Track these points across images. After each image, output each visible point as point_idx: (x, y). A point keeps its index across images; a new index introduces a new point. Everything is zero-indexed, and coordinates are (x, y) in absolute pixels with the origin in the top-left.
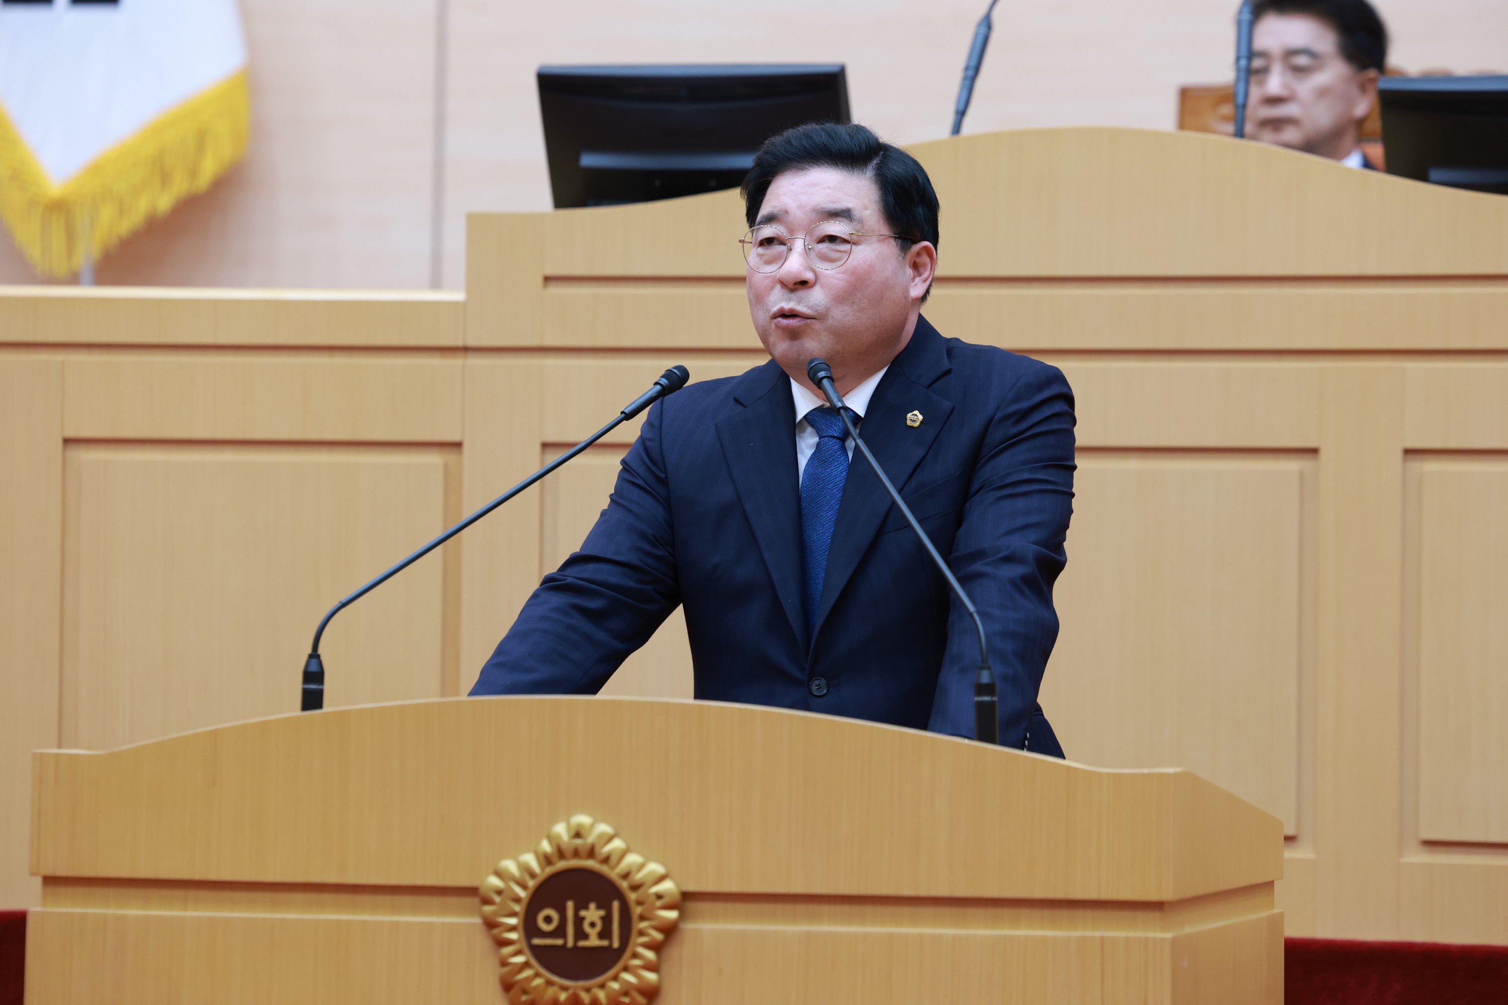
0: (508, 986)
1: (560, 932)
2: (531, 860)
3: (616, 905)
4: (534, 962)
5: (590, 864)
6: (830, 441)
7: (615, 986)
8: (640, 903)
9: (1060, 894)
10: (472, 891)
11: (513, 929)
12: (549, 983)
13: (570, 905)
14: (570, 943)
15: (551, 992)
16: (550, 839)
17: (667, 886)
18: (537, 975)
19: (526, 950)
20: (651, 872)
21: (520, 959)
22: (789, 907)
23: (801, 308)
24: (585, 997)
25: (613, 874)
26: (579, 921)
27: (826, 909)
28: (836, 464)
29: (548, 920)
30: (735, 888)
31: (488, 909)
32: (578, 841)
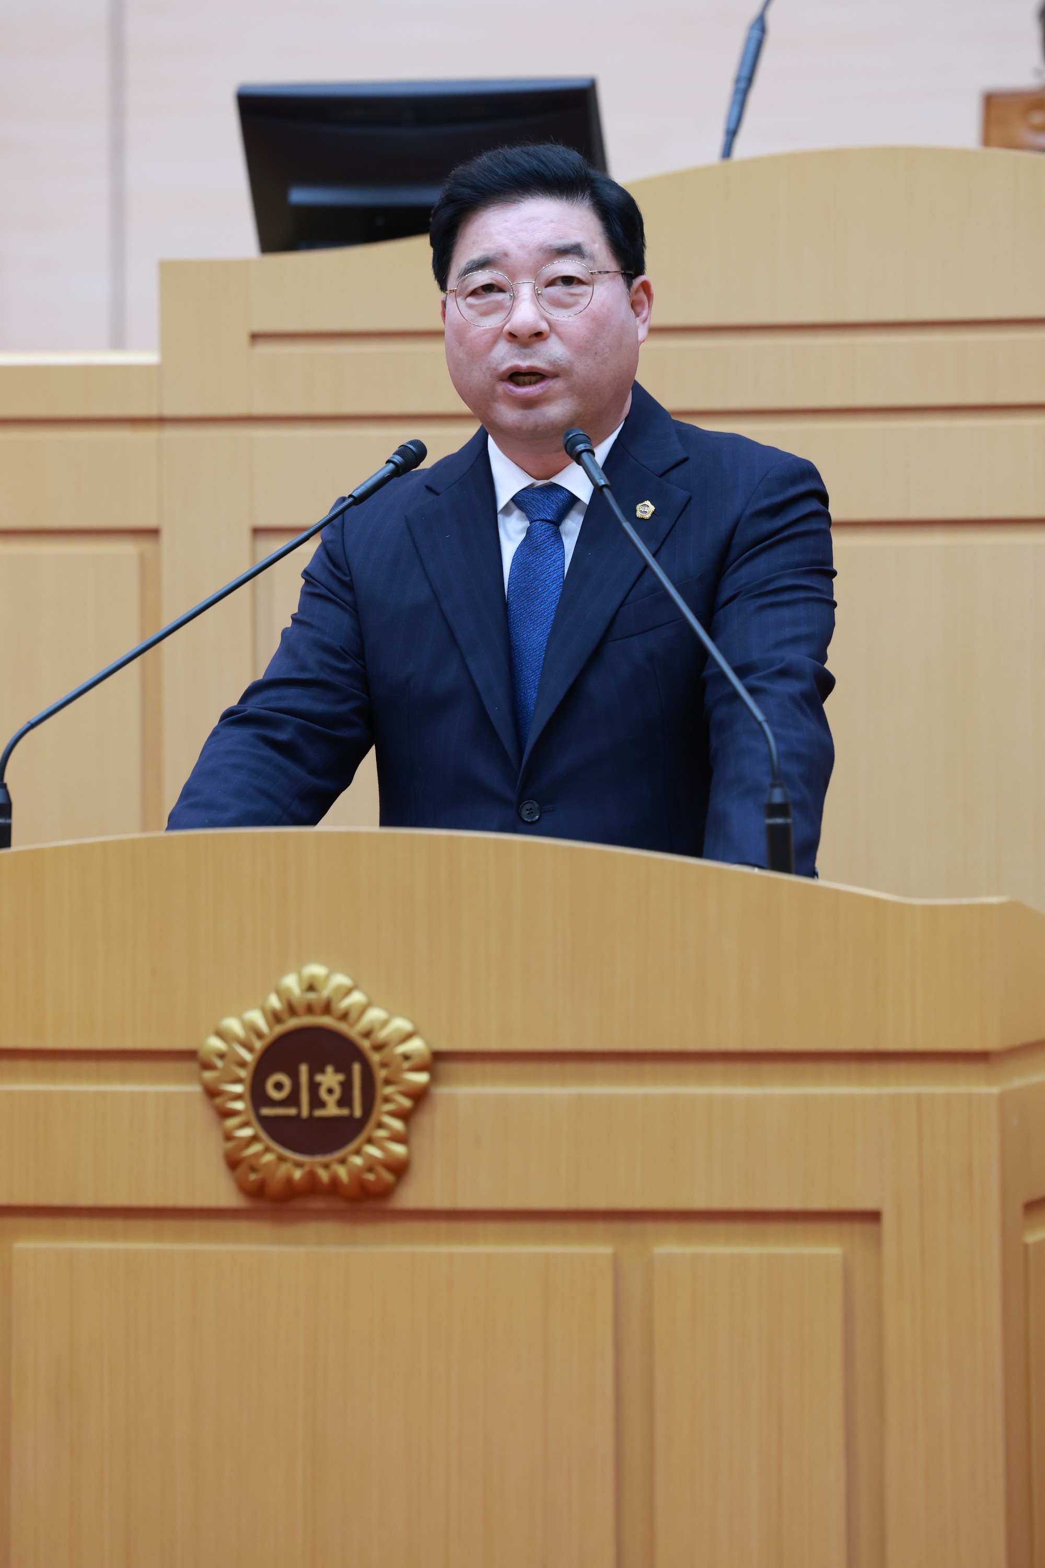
0: (233, 1163)
1: (293, 1099)
2: (257, 1018)
3: (357, 1068)
4: (263, 1135)
5: (326, 1021)
6: (542, 526)
7: (358, 1161)
8: (384, 1065)
9: (868, 1045)
10: (190, 1055)
11: (238, 1097)
12: (281, 1159)
13: (304, 1069)
14: (305, 1112)
15: (283, 1168)
16: (279, 993)
17: (416, 1045)
18: (267, 1150)
19: (254, 1120)
20: (397, 1030)
21: (247, 1132)
22: (556, 1067)
23: (539, 365)
24: (324, 1175)
25: (352, 1032)
26: (314, 1087)
27: (599, 1067)
28: (549, 552)
29: (279, 1086)
30: (494, 1045)
31: (208, 1075)
32: (311, 996)
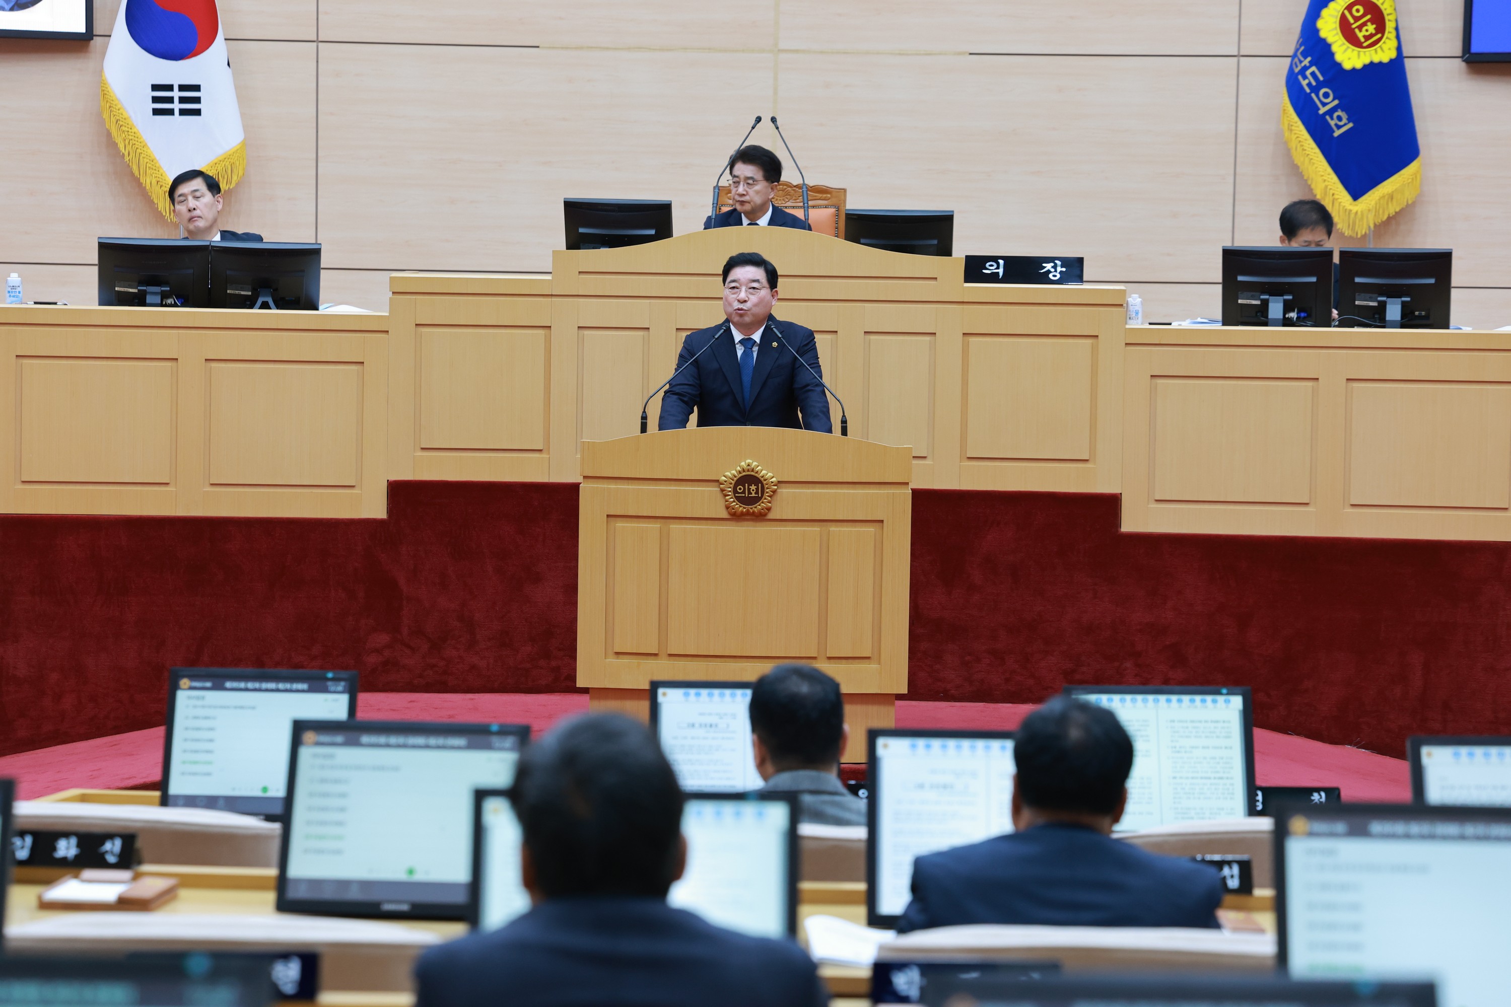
0: (727, 507)
1: (744, 492)
2: (734, 472)
3: (760, 485)
4: (736, 501)
5: (752, 473)
6: (747, 349)
7: (759, 507)
8: (766, 484)
10: (718, 481)
11: (730, 491)
12: (740, 506)
13: (746, 485)
15: (741, 508)
16: (740, 467)
17: (773, 479)
18: (737, 504)
19: (734, 497)
20: (768, 476)
21: (732, 500)
22: (807, 485)
23: (744, 308)
24: (751, 511)
25: (759, 476)
26: (749, 489)
29: (740, 489)
30: (792, 480)
31: (721, 486)
32: (748, 467)
